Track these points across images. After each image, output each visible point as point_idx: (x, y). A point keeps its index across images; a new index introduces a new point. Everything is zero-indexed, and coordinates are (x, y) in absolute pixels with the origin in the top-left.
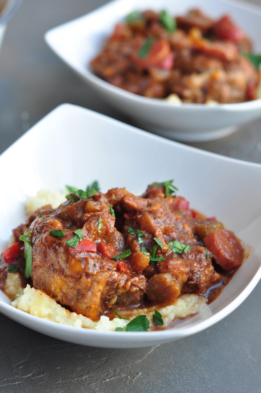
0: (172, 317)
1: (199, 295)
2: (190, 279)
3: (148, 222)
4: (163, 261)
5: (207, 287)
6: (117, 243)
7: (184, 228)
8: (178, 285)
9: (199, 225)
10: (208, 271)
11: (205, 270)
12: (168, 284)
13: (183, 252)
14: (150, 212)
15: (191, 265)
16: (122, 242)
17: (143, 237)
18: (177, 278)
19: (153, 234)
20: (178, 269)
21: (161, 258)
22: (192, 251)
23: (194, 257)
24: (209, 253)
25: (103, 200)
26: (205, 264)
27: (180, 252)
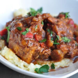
0: (59, 66)
1: (71, 59)
2: (68, 53)
3: (55, 29)
4: (59, 45)
5: (74, 57)
6: (42, 35)
7: (70, 32)
8: (63, 55)
9: (76, 31)
10: (76, 51)
11: (74, 50)
12: (59, 54)
13: (67, 42)
14: (57, 25)
15: (69, 48)
16: (45, 34)
17: (53, 34)
18: (63, 52)
19: (57, 34)
20: (64, 49)
21: (58, 43)
22: (71, 42)
23: (71, 44)
24: (77, 44)
25: (40, 17)
26: (75, 48)
27: (66, 42)
